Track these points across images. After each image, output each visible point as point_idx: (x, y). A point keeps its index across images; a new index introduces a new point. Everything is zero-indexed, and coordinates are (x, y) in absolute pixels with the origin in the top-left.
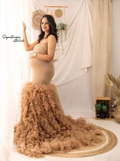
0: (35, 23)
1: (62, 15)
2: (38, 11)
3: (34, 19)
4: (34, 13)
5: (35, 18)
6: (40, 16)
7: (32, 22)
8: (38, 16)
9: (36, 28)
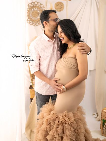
0: (31, 17)
1: (63, 9)
2: (34, 3)
3: (30, 13)
4: (30, 5)
5: (31, 11)
6: (37, 9)
7: (28, 16)
8: (35, 9)
9: (32, 23)
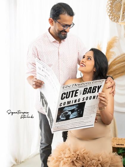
9: (113, 19)
